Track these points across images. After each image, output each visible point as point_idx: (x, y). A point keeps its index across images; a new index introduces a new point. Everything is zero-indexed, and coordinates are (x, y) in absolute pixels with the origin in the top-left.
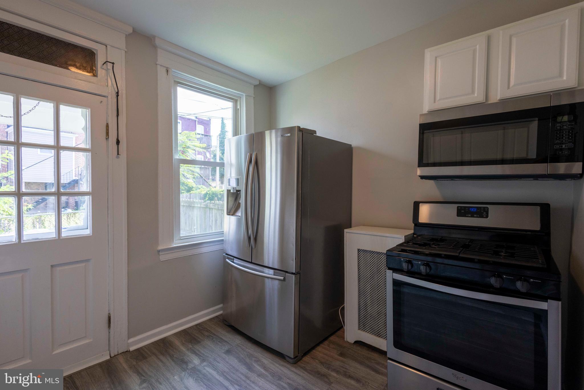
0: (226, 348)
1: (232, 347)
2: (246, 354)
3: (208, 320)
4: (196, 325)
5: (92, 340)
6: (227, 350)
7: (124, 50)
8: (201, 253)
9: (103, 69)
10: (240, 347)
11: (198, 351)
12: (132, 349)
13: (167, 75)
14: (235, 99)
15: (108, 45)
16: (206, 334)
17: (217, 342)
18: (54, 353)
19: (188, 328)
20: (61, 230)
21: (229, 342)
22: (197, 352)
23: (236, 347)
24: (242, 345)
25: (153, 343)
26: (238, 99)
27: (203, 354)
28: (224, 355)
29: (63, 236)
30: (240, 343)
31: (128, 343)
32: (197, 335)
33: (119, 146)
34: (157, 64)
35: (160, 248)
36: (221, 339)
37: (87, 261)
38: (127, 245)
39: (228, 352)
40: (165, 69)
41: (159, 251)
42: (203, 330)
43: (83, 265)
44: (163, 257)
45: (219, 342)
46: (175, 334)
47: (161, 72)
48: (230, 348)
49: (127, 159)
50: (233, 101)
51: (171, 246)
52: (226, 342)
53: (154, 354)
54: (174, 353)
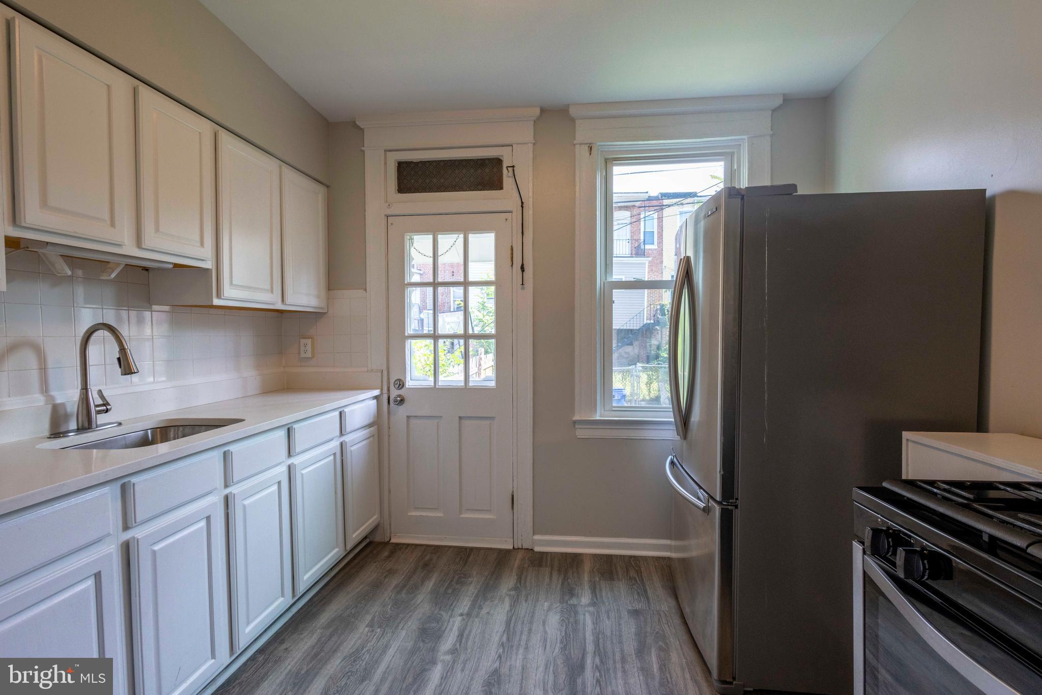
0: (638, 606)
1: (648, 609)
2: (657, 630)
3: (653, 557)
4: (631, 557)
5: (495, 517)
6: (636, 609)
7: (532, 143)
8: (643, 439)
9: (509, 177)
10: (660, 616)
11: (601, 590)
12: (537, 549)
13: (590, 155)
14: (728, 153)
15: (514, 144)
16: (632, 573)
17: (636, 592)
18: (462, 516)
19: (617, 556)
20: (469, 378)
21: (651, 600)
22: (597, 591)
23: (653, 614)
24: (666, 615)
25: (562, 554)
26: (733, 150)
27: (601, 597)
28: (626, 613)
29: (470, 385)
30: (666, 612)
31: (533, 539)
32: (619, 569)
33: (524, 273)
34: (575, 145)
35: (577, 417)
36: (646, 591)
37: (492, 418)
38: (532, 406)
39: (635, 613)
40: (586, 148)
41: (575, 422)
42: (633, 567)
43: (488, 422)
44: (581, 433)
45: (638, 593)
46: (595, 554)
47: (581, 151)
48: (644, 610)
49: (534, 289)
50: (723, 157)
51: (593, 417)
52: (648, 598)
53: (552, 567)
54: (571, 577)
